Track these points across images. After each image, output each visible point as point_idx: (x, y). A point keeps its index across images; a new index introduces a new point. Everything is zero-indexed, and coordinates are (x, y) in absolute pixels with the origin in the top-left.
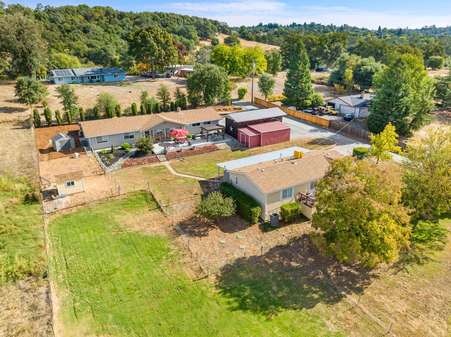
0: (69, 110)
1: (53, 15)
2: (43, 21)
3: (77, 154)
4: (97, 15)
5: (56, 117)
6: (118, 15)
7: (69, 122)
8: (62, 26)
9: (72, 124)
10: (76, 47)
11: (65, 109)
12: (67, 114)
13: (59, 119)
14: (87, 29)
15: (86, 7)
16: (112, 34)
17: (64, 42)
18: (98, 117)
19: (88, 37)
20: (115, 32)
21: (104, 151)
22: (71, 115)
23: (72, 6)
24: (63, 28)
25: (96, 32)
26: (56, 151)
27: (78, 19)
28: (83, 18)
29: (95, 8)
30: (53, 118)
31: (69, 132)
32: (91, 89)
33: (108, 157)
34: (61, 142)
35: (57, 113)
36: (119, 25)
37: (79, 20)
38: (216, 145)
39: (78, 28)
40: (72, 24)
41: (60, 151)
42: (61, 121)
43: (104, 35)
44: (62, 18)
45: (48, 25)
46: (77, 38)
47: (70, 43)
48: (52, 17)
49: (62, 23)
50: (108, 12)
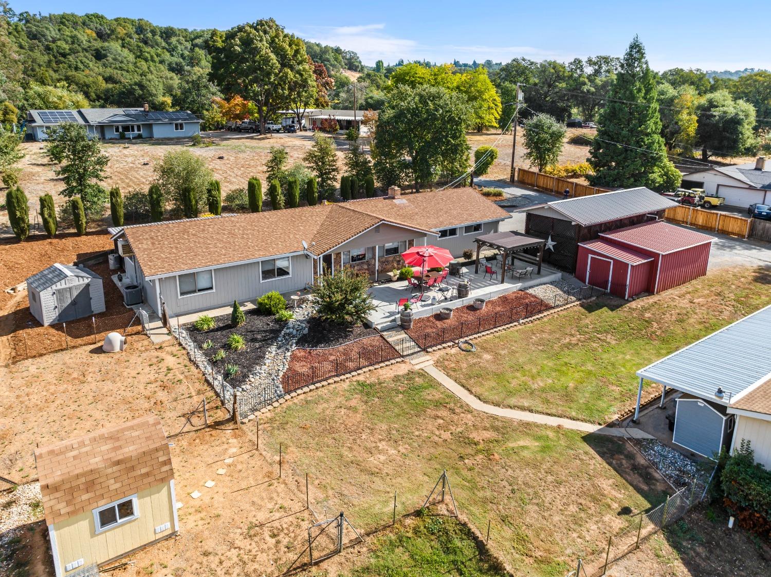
0: (79, 196)
1: (35, 25)
2: (15, 36)
3: (116, 337)
4: (121, 31)
5: (42, 214)
6: (161, 33)
7: (78, 226)
8: (52, 45)
9: (87, 234)
10: (81, 82)
11: (69, 192)
12: (74, 205)
13: (51, 220)
14: (103, 52)
15: (100, 17)
16: (151, 63)
17: (55, 71)
18: (161, 213)
19: (105, 65)
20: (156, 59)
21: (205, 321)
22: (86, 209)
23: (73, 15)
24: (55, 50)
25: (120, 59)
26: (39, 324)
27: (85, 36)
28: (94, 35)
29: (116, 20)
30: (34, 217)
31: (79, 256)
32: (126, 152)
33: (227, 347)
34: (60, 293)
35: (45, 202)
36: (164, 48)
37: (86, 38)
38: (530, 291)
39: (86, 50)
40: (73, 43)
41: (56, 326)
42: (57, 224)
43: (136, 63)
44: (53, 33)
45: (23, 43)
46: (82, 67)
47: (70, 73)
48: (34, 29)
49: (54, 41)
50: (140, 29)
